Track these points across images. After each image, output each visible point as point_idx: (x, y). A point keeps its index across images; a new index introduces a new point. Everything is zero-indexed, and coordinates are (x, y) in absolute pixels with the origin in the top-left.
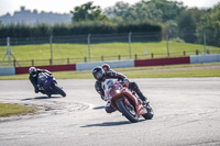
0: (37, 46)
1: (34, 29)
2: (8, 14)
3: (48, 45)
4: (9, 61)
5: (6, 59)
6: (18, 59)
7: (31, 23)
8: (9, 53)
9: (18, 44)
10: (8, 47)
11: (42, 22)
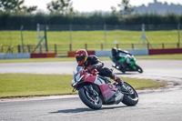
0: (168, 32)
1: (165, 18)
2: (143, 5)
3: (176, 31)
4: (144, 44)
5: (141, 42)
6: (151, 42)
7: (162, 13)
8: (144, 37)
9: (152, 30)
10: (143, 32)
11: (171, 12)
